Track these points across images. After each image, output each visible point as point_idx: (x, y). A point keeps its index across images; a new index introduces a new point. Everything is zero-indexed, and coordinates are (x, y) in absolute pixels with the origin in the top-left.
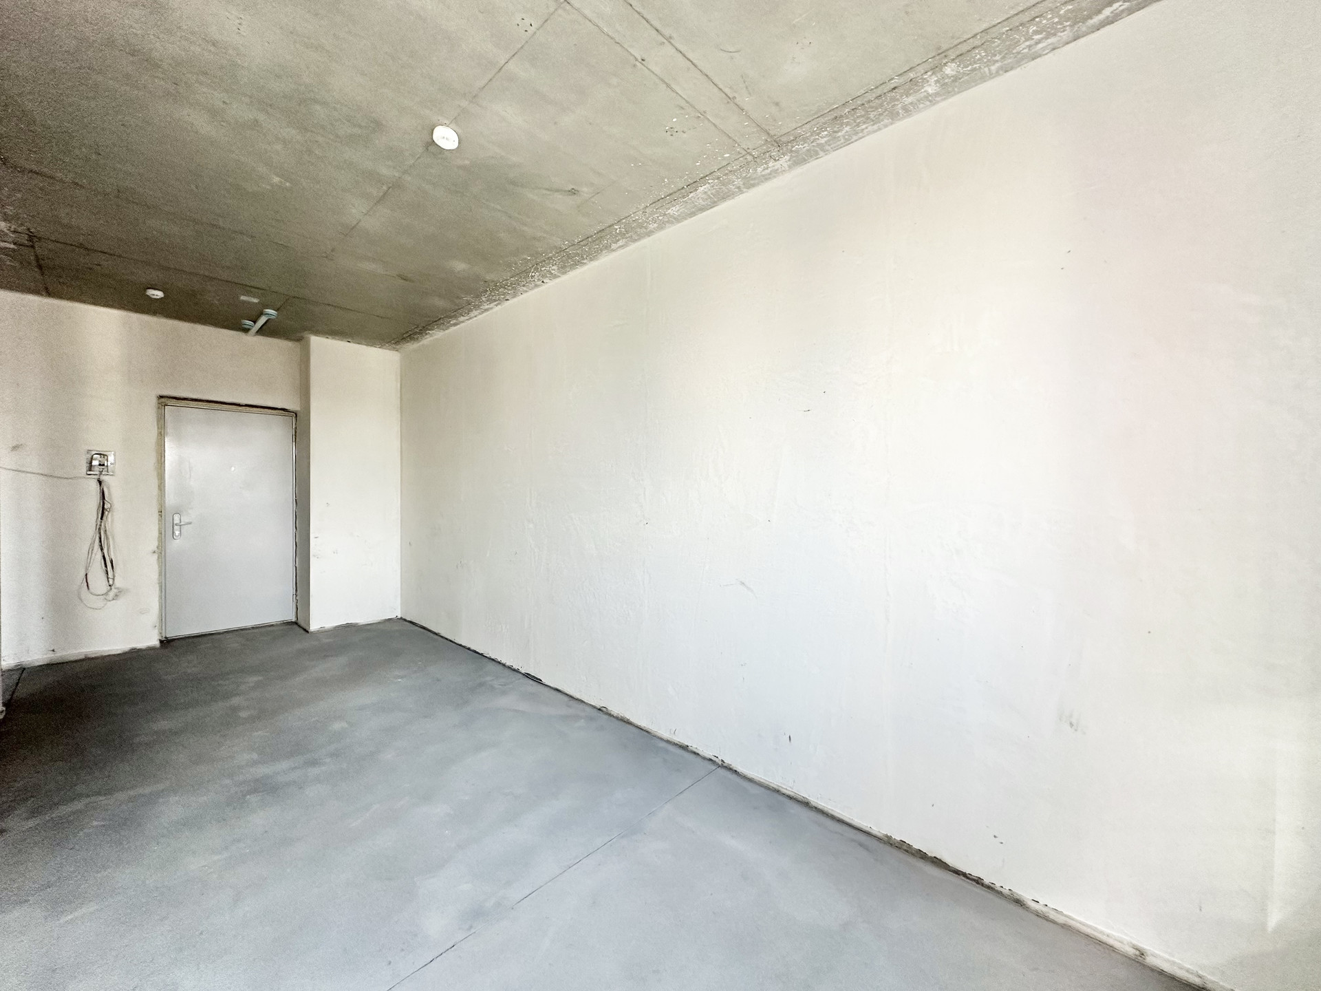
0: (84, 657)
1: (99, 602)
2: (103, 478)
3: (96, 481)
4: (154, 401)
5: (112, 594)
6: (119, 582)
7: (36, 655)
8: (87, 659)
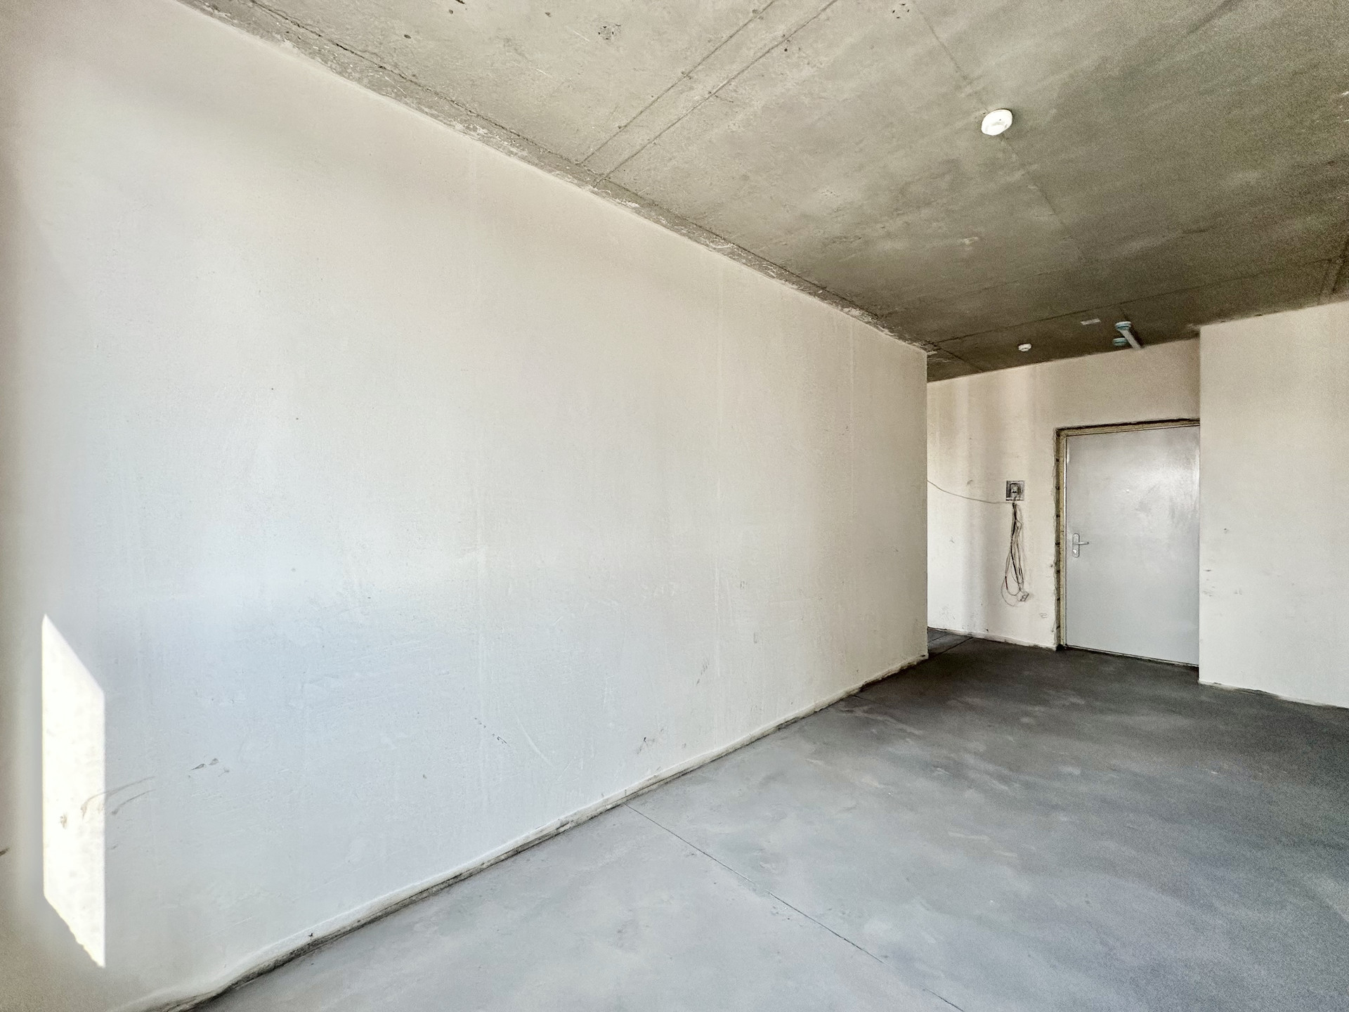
0: (1003, 641)
1: (1012, 600)
2: (1017, 502)
3: (1011, 505)
4: (1051, 434)
5: (1020, 594)
6: (1026, 588)
7: (979, 632)
8: (1006, 643)
